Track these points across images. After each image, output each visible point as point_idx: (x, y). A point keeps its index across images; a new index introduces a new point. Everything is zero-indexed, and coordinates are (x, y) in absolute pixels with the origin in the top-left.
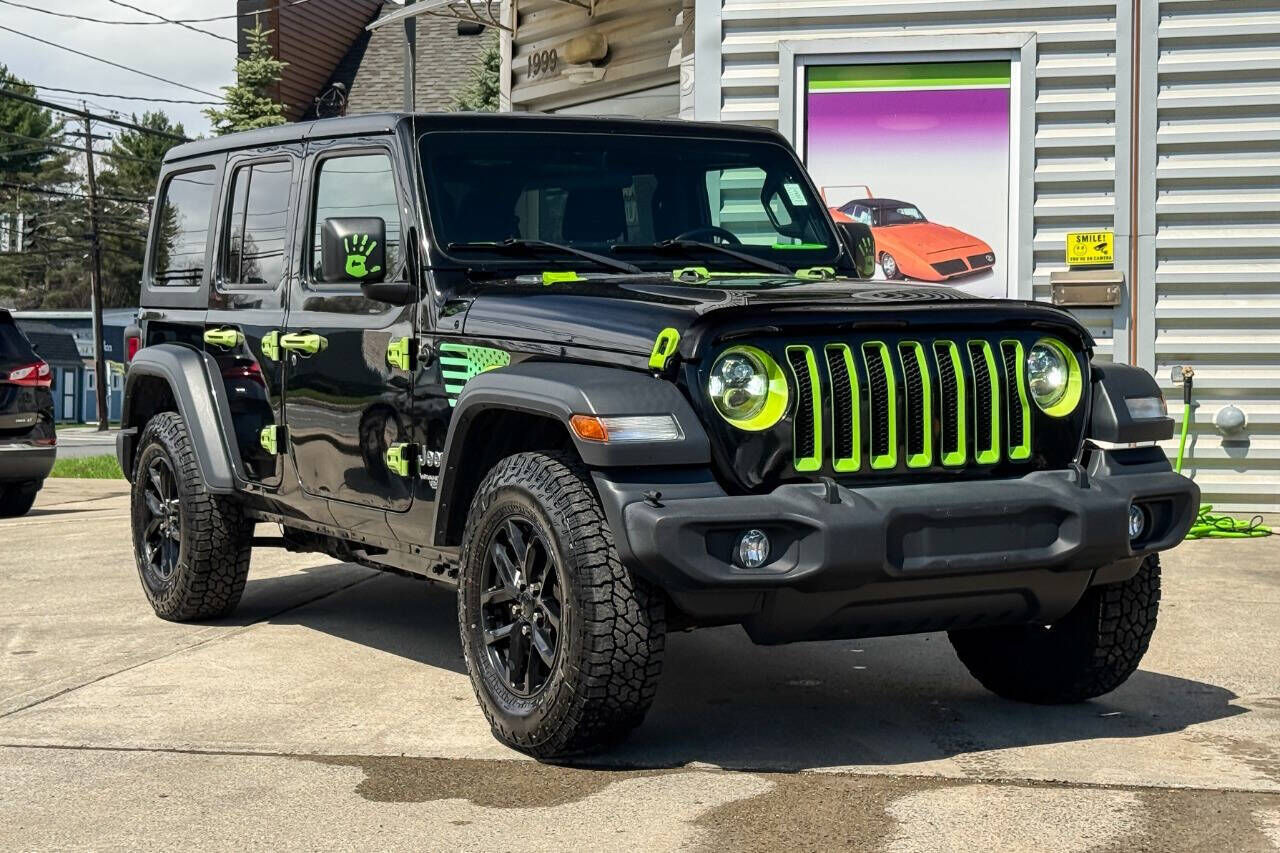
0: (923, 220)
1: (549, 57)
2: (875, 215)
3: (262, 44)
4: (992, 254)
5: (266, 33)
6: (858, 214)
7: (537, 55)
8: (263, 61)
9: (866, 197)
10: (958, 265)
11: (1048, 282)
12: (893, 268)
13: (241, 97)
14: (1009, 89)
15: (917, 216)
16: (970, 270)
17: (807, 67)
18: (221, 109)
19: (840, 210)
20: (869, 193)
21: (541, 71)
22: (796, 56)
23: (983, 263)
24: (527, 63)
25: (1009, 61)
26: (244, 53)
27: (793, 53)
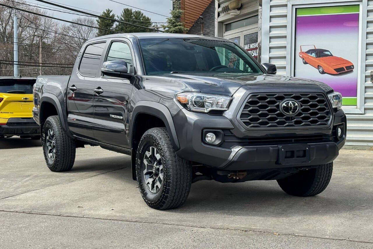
0: (332, 55)
1: (227, 8)
2: (316, 54)
3: (178, 5)
4: (353, 66)
5: (179, 2)
6: (311, 54)
7: (224, 7)
8: (178, 10)
9: (314, 48)
10: (342, 69)
11: (369, 74)
12: (322, 70)
13: (171, 21)
14: (359, 14)
15: (330, 54)
16: (346, 71)
17: (296, 9)
18: (166, 25)
19: (306, 52)
20: (315, 47)
21: (225, 12)
22: (293, 5)
23: (350, 69)
24: (221, 10)
25: (359, 5)
26: (174, 8)
27: (292, 4)
